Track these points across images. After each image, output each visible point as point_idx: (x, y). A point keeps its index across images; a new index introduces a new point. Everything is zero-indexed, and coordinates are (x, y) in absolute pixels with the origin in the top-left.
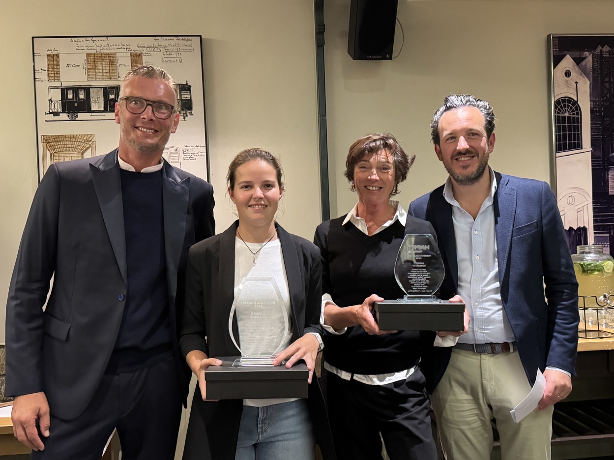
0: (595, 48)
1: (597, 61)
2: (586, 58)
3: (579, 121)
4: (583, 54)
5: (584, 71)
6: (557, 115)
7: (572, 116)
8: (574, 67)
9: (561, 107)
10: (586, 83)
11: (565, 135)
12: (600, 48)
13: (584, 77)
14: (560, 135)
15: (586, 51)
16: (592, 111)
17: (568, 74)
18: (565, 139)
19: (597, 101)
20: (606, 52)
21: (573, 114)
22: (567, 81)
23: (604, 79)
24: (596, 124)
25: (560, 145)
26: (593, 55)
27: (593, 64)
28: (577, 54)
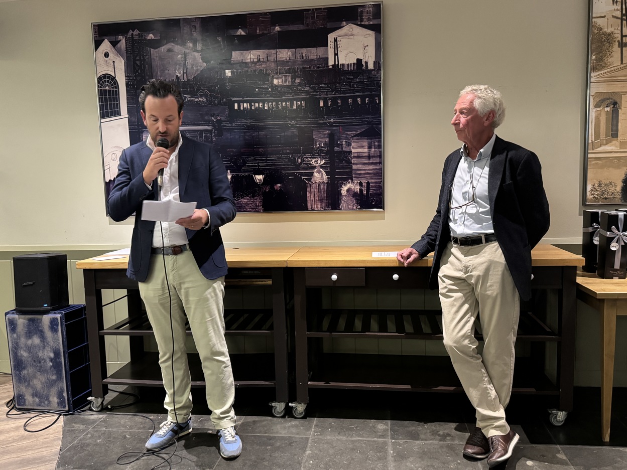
0: (127, 32)
1: (129, 43)
2: (120, 41)
3: (117, 93)
4: (118, 39)
5: (119, 52)
6: (100, 89)
7: (111, 89)
8: (111, 49)
9: (103, 82)
10: (121, 62)
11: (107, 105)
12: (131, 32)
13: (119, 57)
14: (103, 105)
15: (120, 35)
16: (127, 85)
17: (107, 55)
18: (107, 108)
19: (131, 76)
20: (136, 35)
21: (113, 88)
22: (106, 61)
23: (136, 58)
24: (131, 95)
25: (103, 113)
26: (126, 38)
27: (126, 46)
28: (113, 38)
